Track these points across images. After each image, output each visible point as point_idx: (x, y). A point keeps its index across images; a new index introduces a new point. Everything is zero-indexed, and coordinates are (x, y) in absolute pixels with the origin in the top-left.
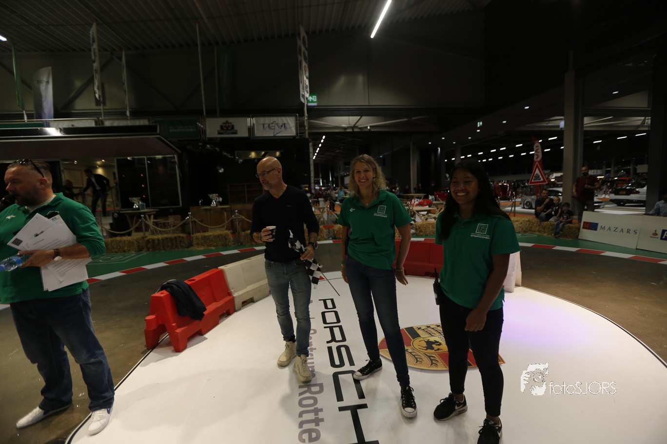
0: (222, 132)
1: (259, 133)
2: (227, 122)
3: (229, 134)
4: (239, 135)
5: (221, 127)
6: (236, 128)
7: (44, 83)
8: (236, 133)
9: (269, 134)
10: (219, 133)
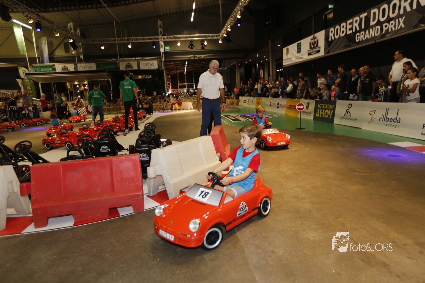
0: (126, 67)
1: (143, 67)
2: (128, 63)
3: (129, 68)
4: (134, 69)
5: (126, 65)
6: (132, 66)
7: (44, 44)
8: (132, 68)
9: (146, 68)
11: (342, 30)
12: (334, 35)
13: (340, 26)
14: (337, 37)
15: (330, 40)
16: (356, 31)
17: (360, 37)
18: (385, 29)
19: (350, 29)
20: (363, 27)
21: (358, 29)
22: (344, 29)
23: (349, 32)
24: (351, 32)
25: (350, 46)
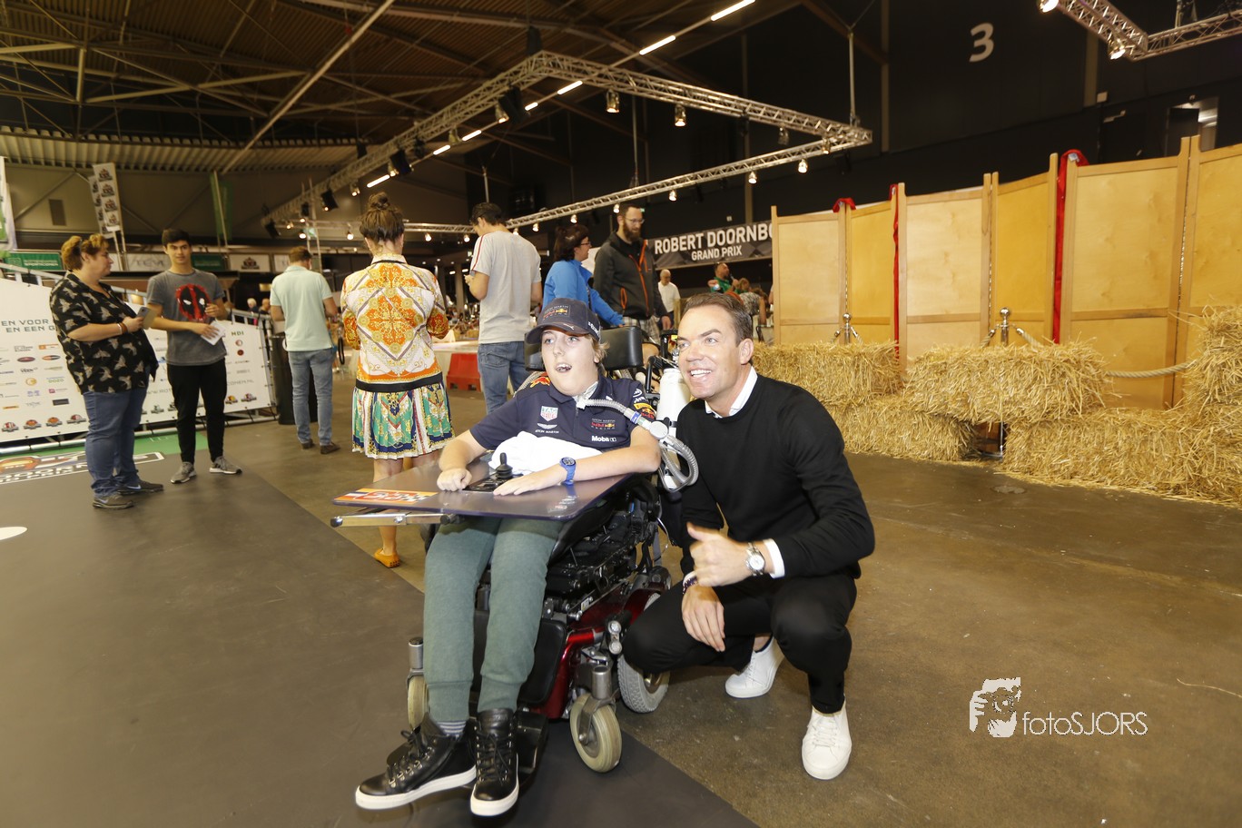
0: (245, 267)
3: (249, 269)
4: (261, 270)
5: (245, 263)
6: (258, 264)
8: (258, 268)
10: (243, 268)
11: (673, 244)
12: (662, 248)
13: (670, 239)
14: (667, 251)
15: (656, 253)
16: (692, 250)
17: (696, 256)
18: (723, 253)
19: (684, 246)
20: (700, 246)
21: (694, 247)
22: (676, 244)
23: (682, 249)
24: (685, 249)
25: (685, 264)
